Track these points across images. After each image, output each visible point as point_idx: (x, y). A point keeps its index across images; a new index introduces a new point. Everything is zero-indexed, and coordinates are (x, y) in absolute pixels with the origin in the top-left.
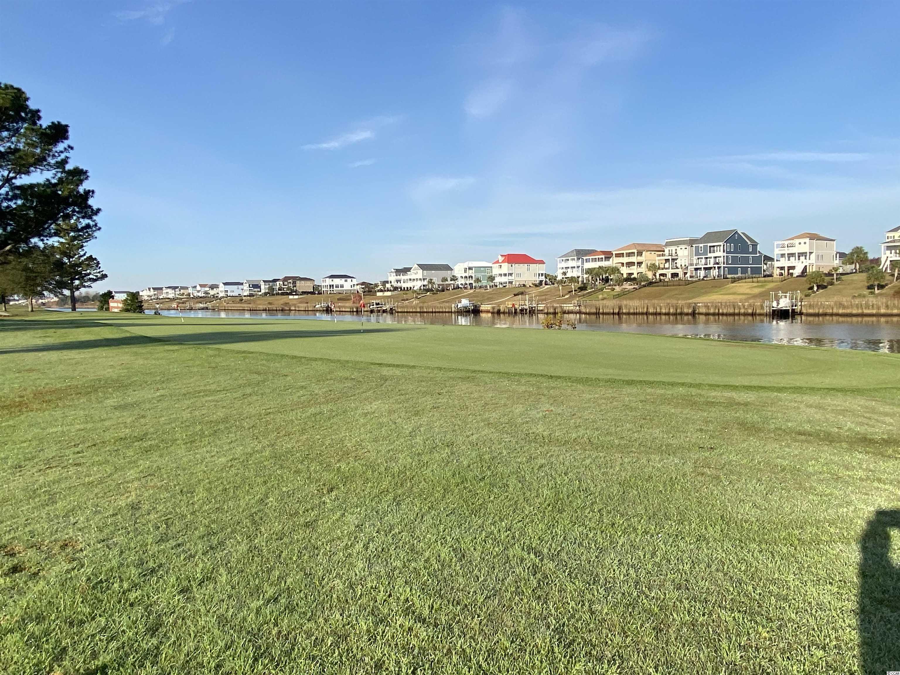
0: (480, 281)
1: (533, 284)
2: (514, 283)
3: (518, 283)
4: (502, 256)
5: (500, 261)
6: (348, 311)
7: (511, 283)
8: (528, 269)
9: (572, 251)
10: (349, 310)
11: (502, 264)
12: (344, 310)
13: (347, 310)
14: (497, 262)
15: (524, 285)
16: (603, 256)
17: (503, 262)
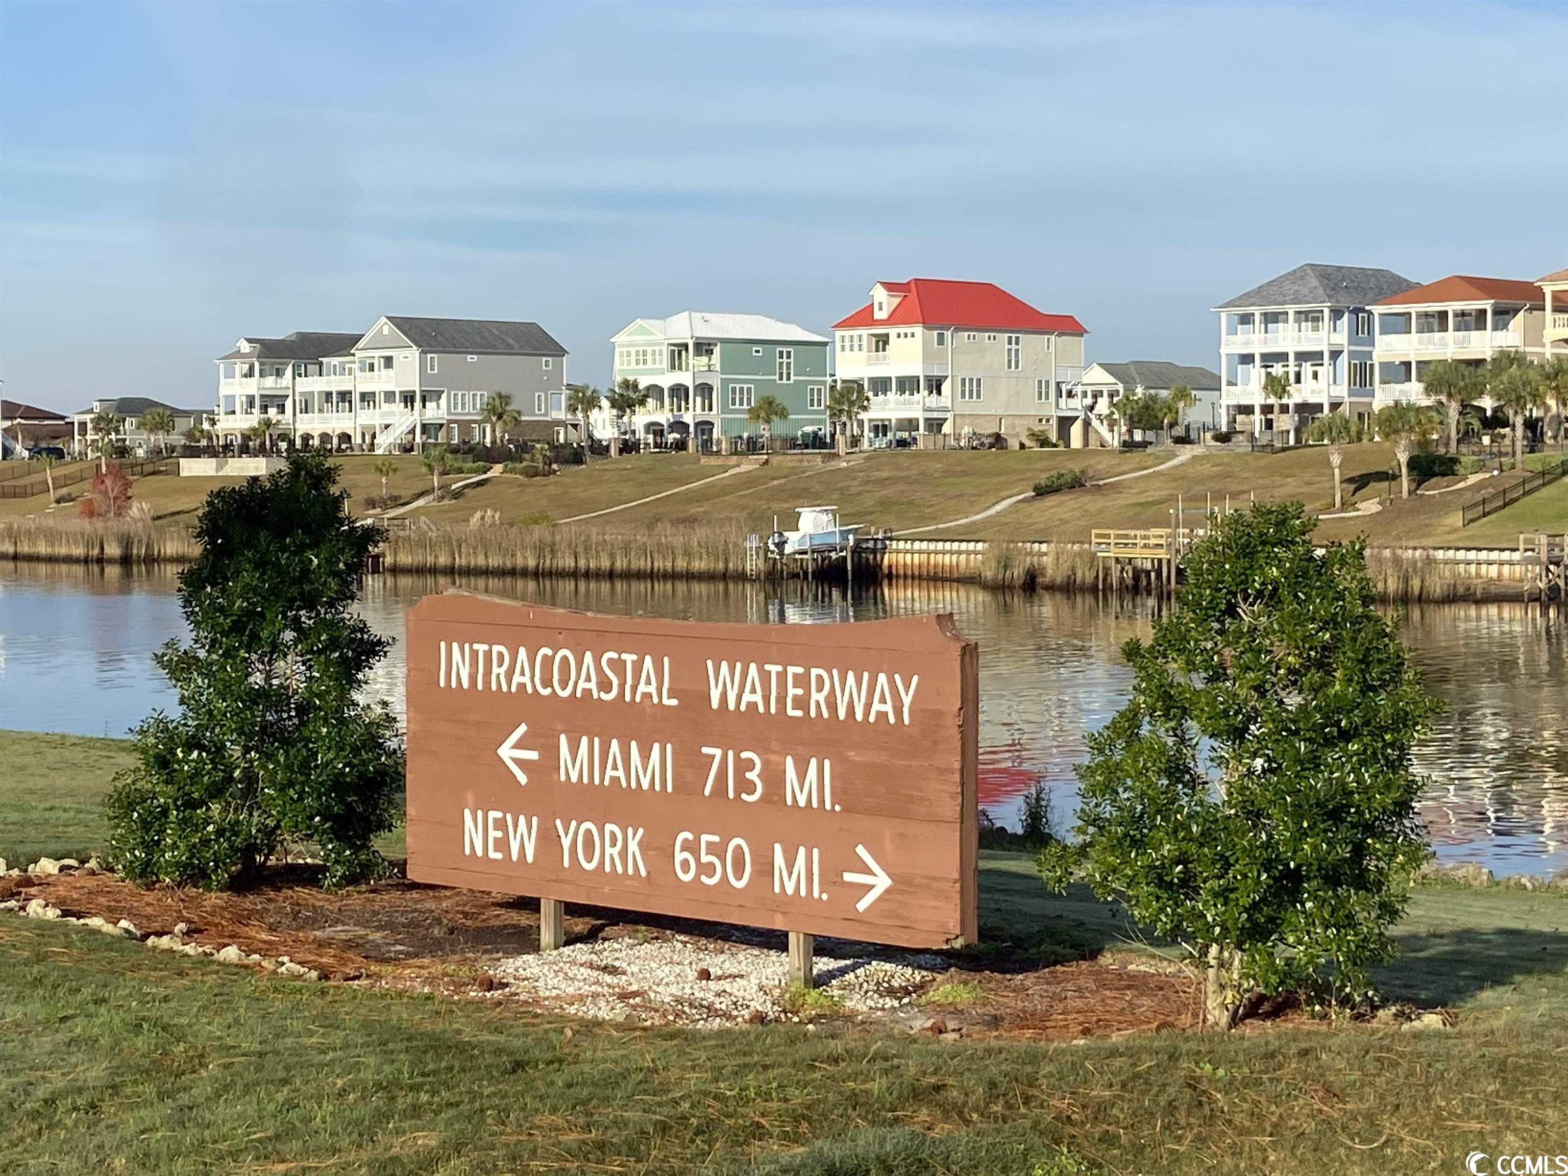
0: (783, 414)
1: (1033, 435)
2: (947, 428)
3: (966, 430)
4: (890, 287)
5: (879, 315)
6: (69, 560)
7: (935, 425)
8: (1013, 361)
9: (1298, 275)
10: (78, 551)
11: (892, 332)
12: (43, 549)
13: (62, 550)
14: (864, 318)
15: (998, 441)
16: (1487, 305)
17: (894, 319)
